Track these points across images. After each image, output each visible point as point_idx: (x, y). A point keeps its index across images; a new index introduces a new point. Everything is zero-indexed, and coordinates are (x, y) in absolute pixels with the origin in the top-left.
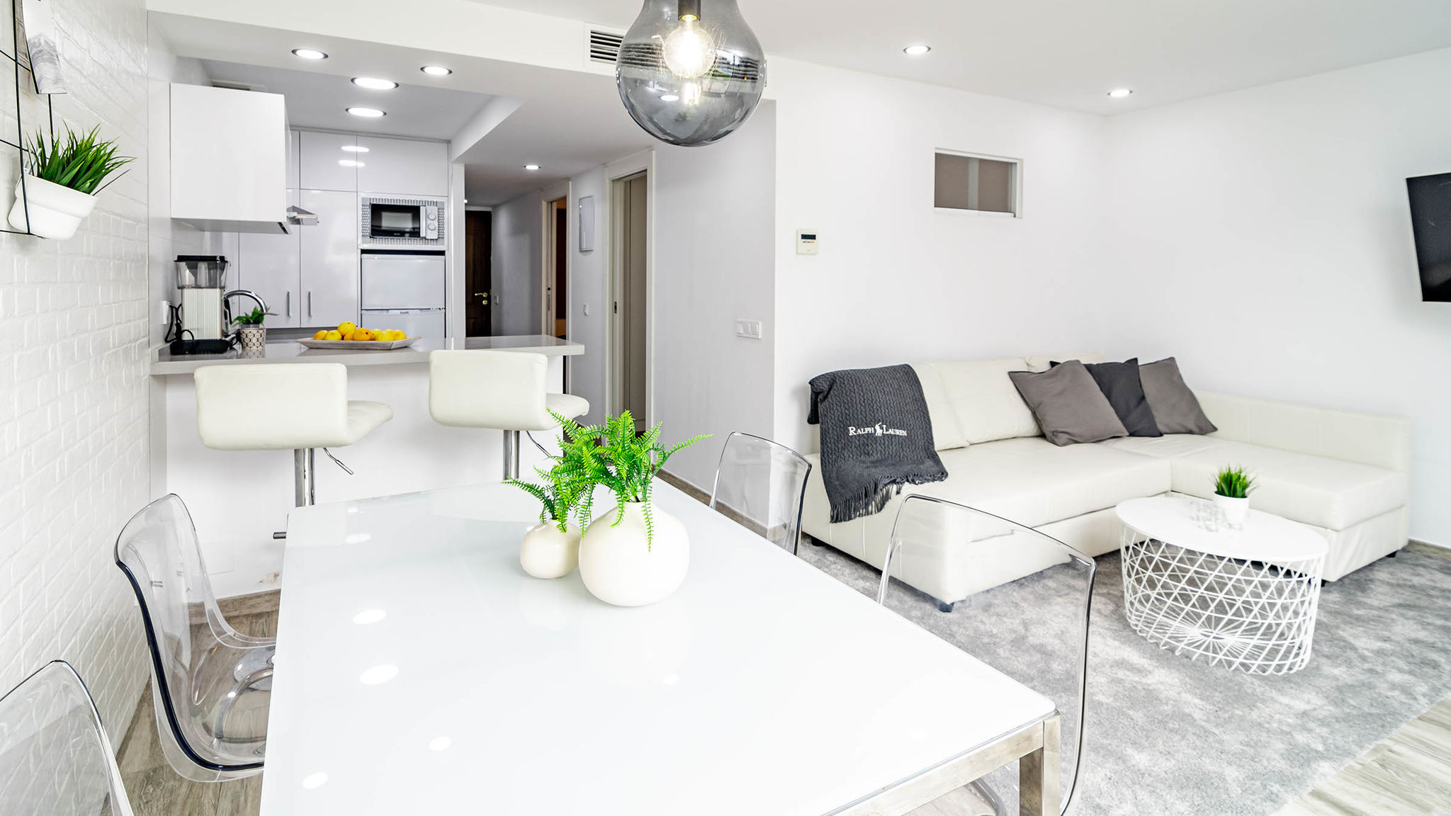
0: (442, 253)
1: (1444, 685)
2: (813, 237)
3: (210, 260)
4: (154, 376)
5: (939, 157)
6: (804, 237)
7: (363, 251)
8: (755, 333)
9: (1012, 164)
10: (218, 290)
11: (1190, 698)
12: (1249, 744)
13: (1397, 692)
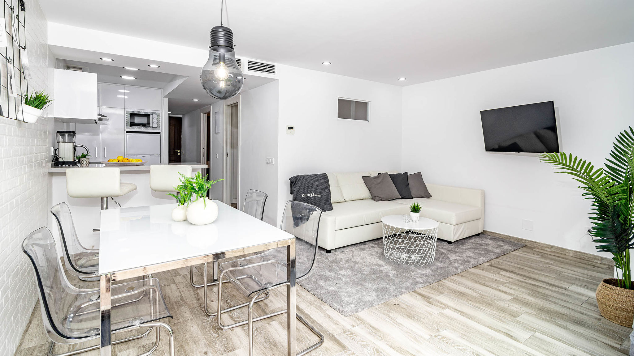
0: (159, 133)
1: (469, 267)
2: (292, 128)
3: (69, 132)
4: (49, 173)
5: (340, 100)
6: (289, 128)
7: (127, 132)
8: (272, 162)
9: (367, 103)
10: (72, 143)
11: (392, 272)
12: (402, 281)
13: (453, 269)
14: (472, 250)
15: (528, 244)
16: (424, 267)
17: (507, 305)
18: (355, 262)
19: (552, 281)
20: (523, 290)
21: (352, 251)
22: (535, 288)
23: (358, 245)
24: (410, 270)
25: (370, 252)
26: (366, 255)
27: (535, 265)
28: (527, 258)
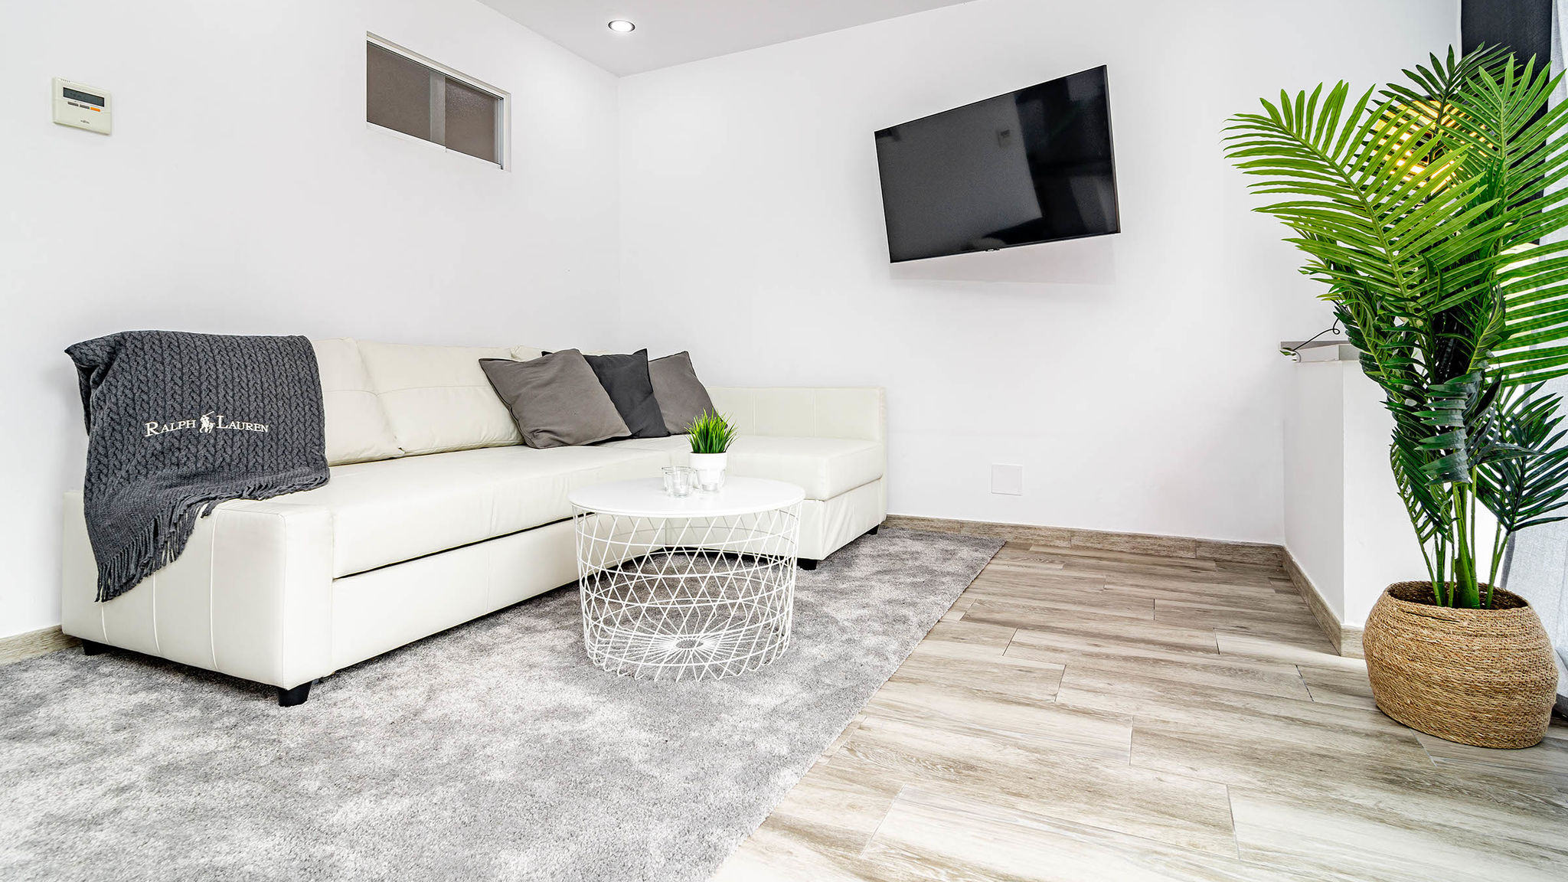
1: (912, 637)
2: (96, 100)
5: (373, 51)
6: (71, 94)
11: (633, 734)
12: (696, 778)
13: (871, 657)
14: (887, 577)
15: (1009, 538)
16: (762, 674)
17: (1149, 776)
18: (444, 727)
19: (1161, 631)
20: (1129, 687)
21: (431, 668)
22: (1149, 671)
23: (463, 632)
24: (712, 705)
25: (518, 655)
26: (503, 671)
27: (1076, 593)
28: (1036, 574)
